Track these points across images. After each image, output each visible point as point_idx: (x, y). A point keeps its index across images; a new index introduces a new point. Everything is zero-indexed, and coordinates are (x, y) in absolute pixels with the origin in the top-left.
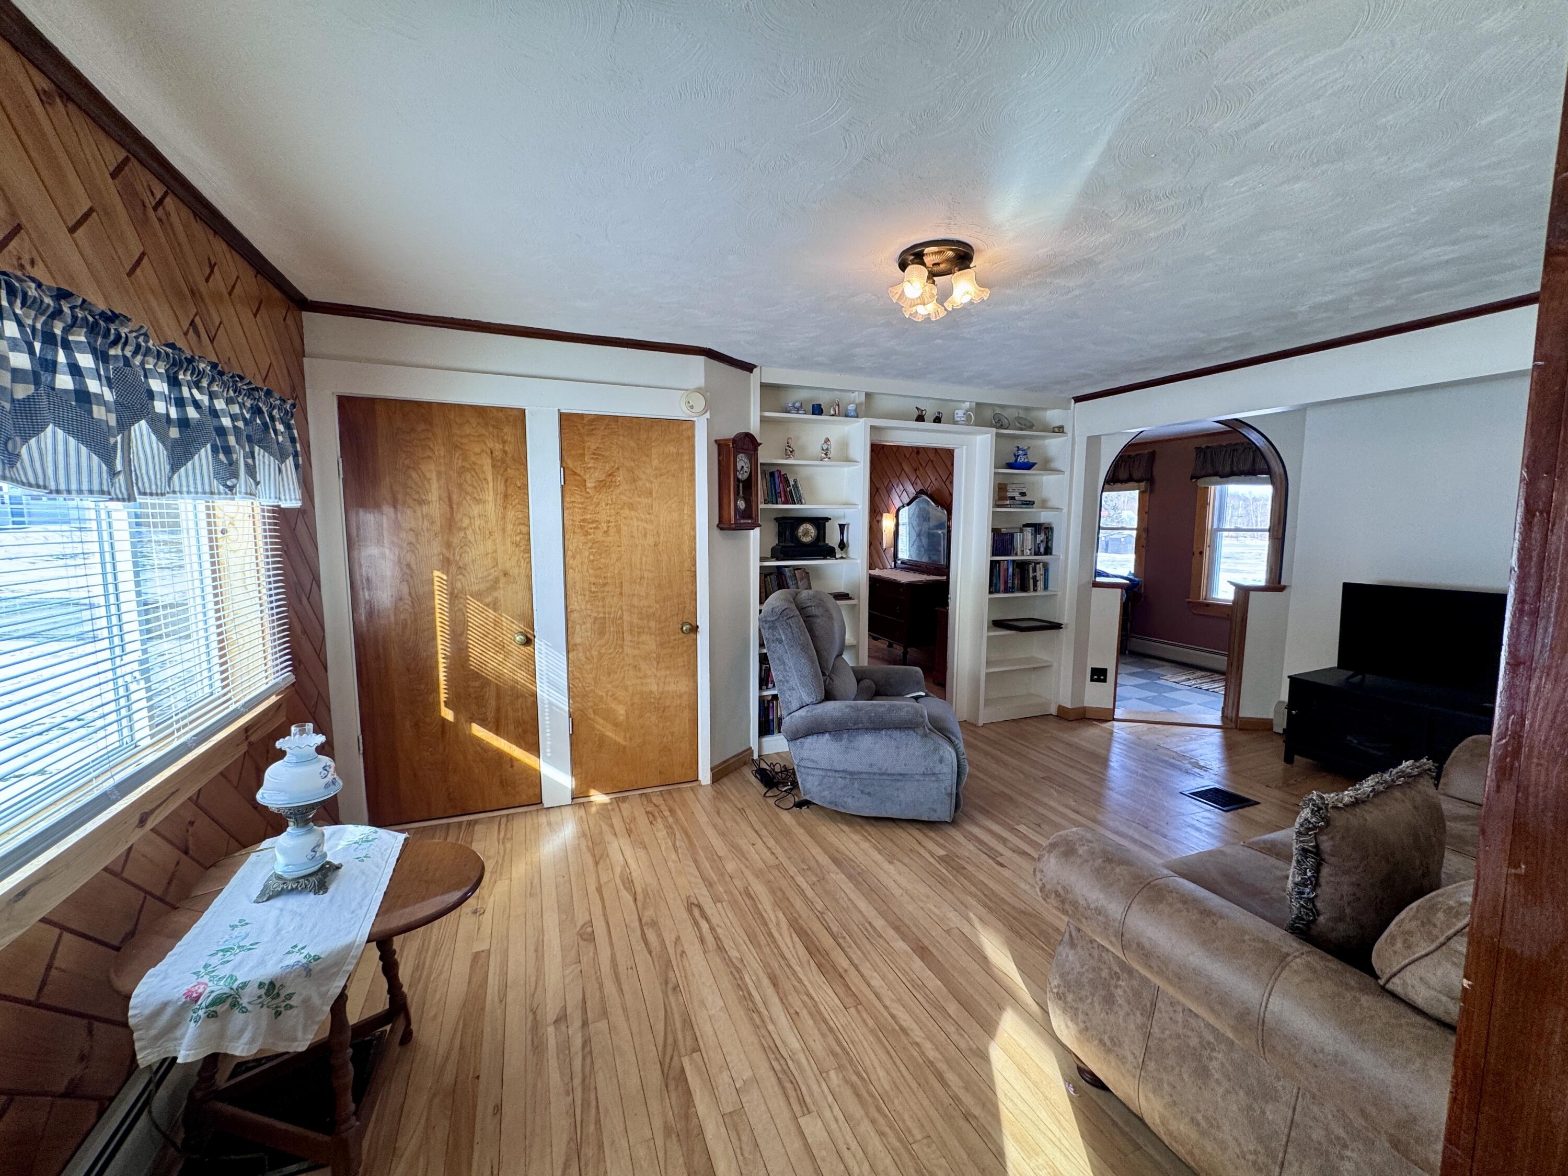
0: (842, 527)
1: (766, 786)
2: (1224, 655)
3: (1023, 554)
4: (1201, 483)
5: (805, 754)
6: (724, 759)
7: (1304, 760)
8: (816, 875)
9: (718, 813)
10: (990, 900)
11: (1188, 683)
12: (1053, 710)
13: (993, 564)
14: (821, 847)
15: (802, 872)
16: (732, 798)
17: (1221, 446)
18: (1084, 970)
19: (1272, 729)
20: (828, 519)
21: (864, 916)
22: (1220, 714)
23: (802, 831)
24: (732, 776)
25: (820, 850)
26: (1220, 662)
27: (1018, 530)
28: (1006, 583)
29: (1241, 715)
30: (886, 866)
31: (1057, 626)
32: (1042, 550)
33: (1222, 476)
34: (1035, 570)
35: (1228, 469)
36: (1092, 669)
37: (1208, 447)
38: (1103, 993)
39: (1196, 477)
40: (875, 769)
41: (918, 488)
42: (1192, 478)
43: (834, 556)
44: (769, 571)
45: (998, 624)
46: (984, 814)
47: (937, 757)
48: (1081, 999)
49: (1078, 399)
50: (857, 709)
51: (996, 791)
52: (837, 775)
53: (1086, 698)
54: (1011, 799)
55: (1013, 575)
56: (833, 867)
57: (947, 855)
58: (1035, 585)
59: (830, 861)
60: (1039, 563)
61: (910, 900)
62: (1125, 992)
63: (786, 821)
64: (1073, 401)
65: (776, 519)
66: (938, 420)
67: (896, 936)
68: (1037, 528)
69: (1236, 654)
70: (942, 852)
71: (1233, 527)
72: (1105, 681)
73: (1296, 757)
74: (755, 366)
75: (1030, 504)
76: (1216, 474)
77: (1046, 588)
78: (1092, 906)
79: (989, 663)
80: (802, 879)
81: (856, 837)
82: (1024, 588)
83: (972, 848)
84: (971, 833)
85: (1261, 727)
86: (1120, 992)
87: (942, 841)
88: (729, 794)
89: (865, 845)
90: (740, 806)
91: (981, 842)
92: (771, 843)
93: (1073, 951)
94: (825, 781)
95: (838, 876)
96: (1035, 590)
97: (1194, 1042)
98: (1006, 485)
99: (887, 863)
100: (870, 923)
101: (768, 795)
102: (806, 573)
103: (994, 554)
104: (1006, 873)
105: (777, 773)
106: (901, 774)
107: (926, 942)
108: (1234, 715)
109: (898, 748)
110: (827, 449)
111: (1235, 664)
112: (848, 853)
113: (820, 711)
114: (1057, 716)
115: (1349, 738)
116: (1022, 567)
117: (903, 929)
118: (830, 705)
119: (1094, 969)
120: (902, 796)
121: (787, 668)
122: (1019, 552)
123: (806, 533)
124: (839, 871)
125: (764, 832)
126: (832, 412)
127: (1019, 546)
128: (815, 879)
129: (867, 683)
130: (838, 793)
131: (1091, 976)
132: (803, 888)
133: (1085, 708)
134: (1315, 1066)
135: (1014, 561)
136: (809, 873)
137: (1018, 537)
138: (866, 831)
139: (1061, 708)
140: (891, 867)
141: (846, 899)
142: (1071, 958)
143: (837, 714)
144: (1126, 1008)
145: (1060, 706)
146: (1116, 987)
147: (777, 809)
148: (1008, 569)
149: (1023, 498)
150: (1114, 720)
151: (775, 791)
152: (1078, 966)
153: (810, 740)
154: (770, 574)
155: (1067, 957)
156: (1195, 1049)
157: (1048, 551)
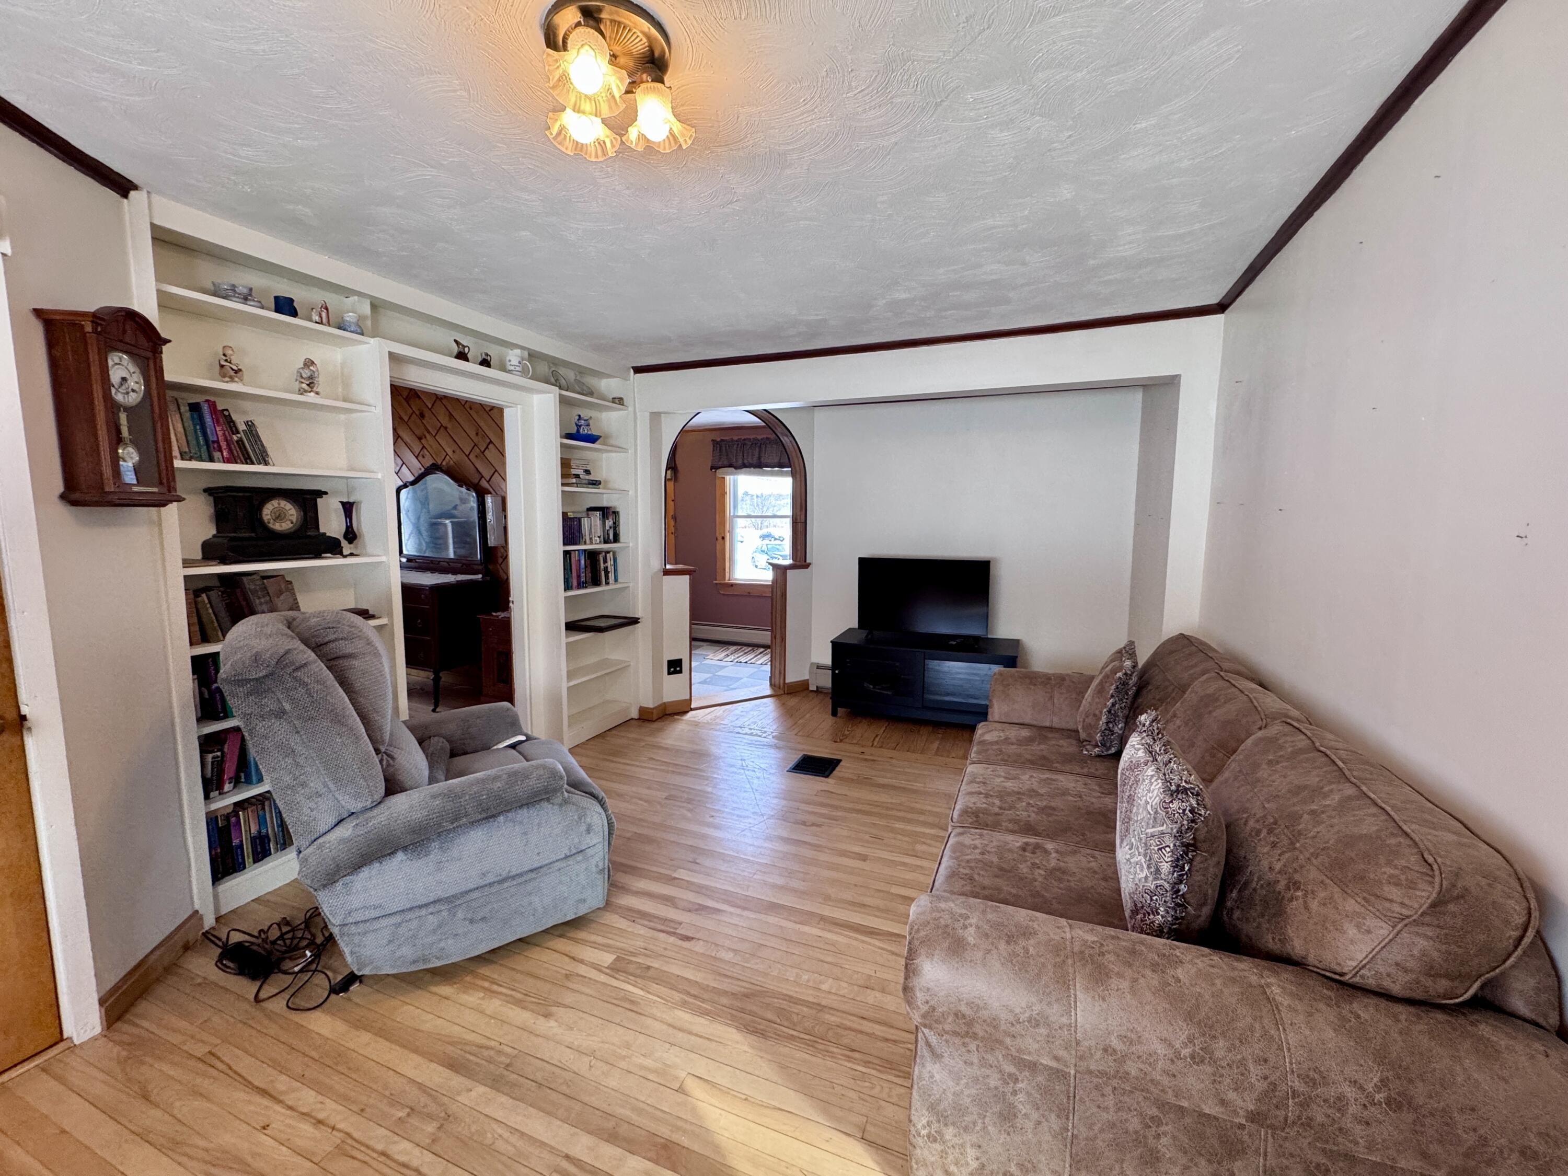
0: (348, 508)
1: (253, 978)
2: (767, 630)
3: (591, 543)
4: (720, 472)
5: (356, 901)
6: (133, 963)
7: (844, 709)
8: (430, 1117)
9: (146, 1097)
10: (703, 1001)
11: (728, 659)
12: (635, 714)
13: (567, 554)
14: (416, 1051)
15: (399, 1129)
16: (176, 1039)
17: (732, 440)
18: (962, 1086)
19: (808, 688)
20: (321, 493)
21: (552, 1150)
22: (768, 683)
23: (366, 1037)
24: (161, 990)
25: (417, 1059)
26: (765, 637)
27: (584, 515)
28: (579, 577)
29: (787, 681)
30: (543, 1025)
31: (634, 621)
32: (611, 537)
33: (736, 468)
34: (605, 561)
35: (740, 462)
36: (669, 662)
37: (722, 440)
38: (997, 1109)
39: (714, 468)
40: (491, 878)
41: (428, 462)
42: (712, 468)
43: (341, 553)
44: (201, 585)
45: (572, 627)
46: (625, 872)
47: (583, 828)
48: (966, 1129)
49: (638, 370)
50: (451, 795)
51: (628, 835)
52: (423, 912)
53: (664, 691)
54: (650, 840)
55: (586, 567)
56: (457, 1081)
57: (618, 959)
58: (607, 578)
59: (447, 1073)
60: (608, 552)
61: (605, 1068)
62: (1029, 1094)
63: (325, 1032)
64: (632, 371)
65: (208, 491)
66: (485, 363)
67: (617, 1151)
68: (606, 512)
69: (778, 627)
70: (608, 958)
71: (745, 514)
72: (680, 672)
73: (839, 709)
74: (135, 187)
75: (595, 483)
76: (730, 466)
77: (616, 580)
78: (1023, 1017)
79: (571, 675)
80: (405, 1145)
81: (472, 998)
82: (596, 582)
83: (642, 931)
84: (630, 910)
85: (800, 689)
86: (1021, 1097)
87: (599, 939)
88: (162, 1033)
89: (494, 1005)
90: (200, 1050)
91: (644, 915)
92: (307, 1098)
93: (937, 1066)
94: (401, 931)
95: (473, 1094)
96: (607, 583)
97: (1134, 1124)
98: (569, 460)
99: (542, 1019)
100: (567, 1157)
101: (263, 995)
102: (283, 582)
103: (565, 544)
104: (699, 947)
105: (274, 943)
106: (532, 871)
107: (664, 1131)
108: (782, 681)
109: (525, 833)
110: (311, 377)
111: (778, 636)
112: (471, 1037)
113: (382, 818)
114: (639, 719)
115: (866, 685)
116: (592, 556)
117: (623, 1129)
118: (400, 802)
119: (976, 1080)
120: (536, 899)
121: (301, 760)
122: (588, 541)
123: (279, 517)
124: (468, 1083)
125: (282, 1083)
126: (317, 318)
127: (587, 533)
128: (431, 1128)
129: (438, 743)
130: (429, 940)
131: (973, 1091)
132: (415, 1163)
133: (664, 703)
134: (1368, 1123)
135: (585, 550)
136: (414, 1121)
137: (585, 522)
138: (485, 978)
139: (642, 710)
140: (552, 1023)
141: (506, 1135)
142: (937, 1077)
143: (418, 815)
144: (1035, 1116)
145: (641, 707)
146: (1015, 1093)
147: (297, 1017)
148: (579, 560)
149: (587, 477)
150: (692, 710)
151: (278, 981)
152: (951, 1083)
153: (365, 873)
154: (206, 589)
155: (932, 1077)
156: (1136, 1132)
157: (616, 539)
